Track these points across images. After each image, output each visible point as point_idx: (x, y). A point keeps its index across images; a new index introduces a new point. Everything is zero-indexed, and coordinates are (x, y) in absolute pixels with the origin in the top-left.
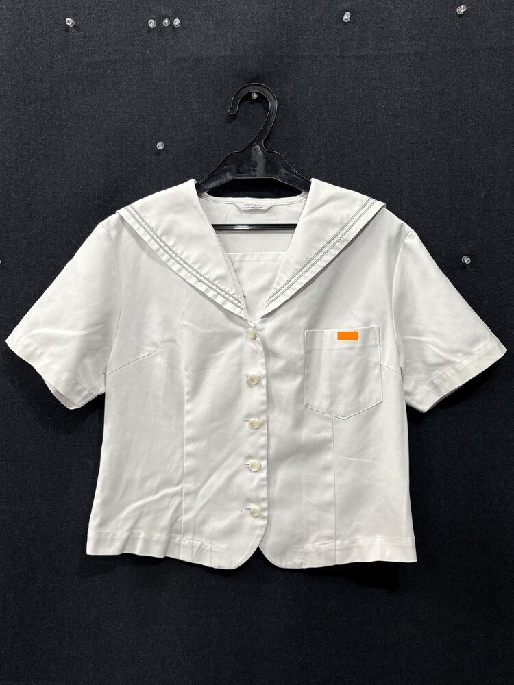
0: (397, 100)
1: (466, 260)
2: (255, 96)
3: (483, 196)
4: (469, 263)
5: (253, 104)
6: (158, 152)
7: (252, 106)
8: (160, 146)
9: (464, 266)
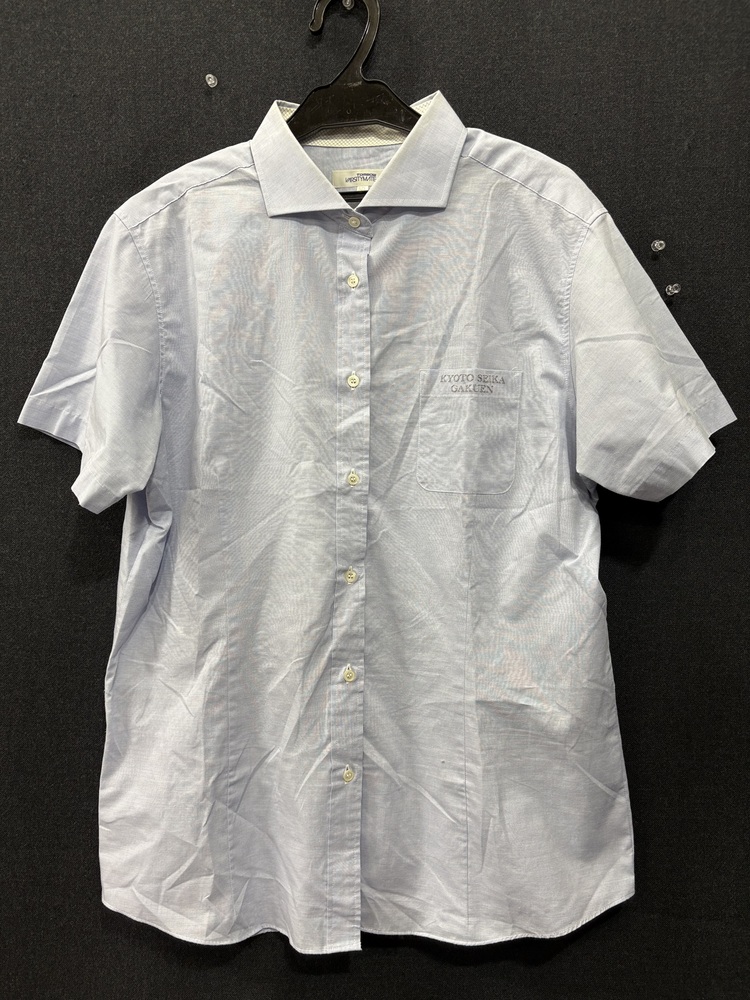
1: (658, 245)
2: (347, 4)
3: (686, 148)
4: (663, 247)
5: (345, 17)
6: (209, 91)
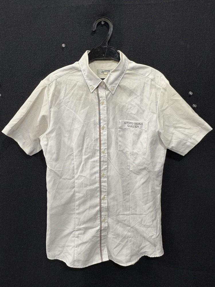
0: (164, 24)
1: (191, 93)
2: (103, 23)
3: (199, 65)
4: (192, 94)
6: (63, 48)
7: (102, 27)
8: (63, 45)
9: (190, 95)
